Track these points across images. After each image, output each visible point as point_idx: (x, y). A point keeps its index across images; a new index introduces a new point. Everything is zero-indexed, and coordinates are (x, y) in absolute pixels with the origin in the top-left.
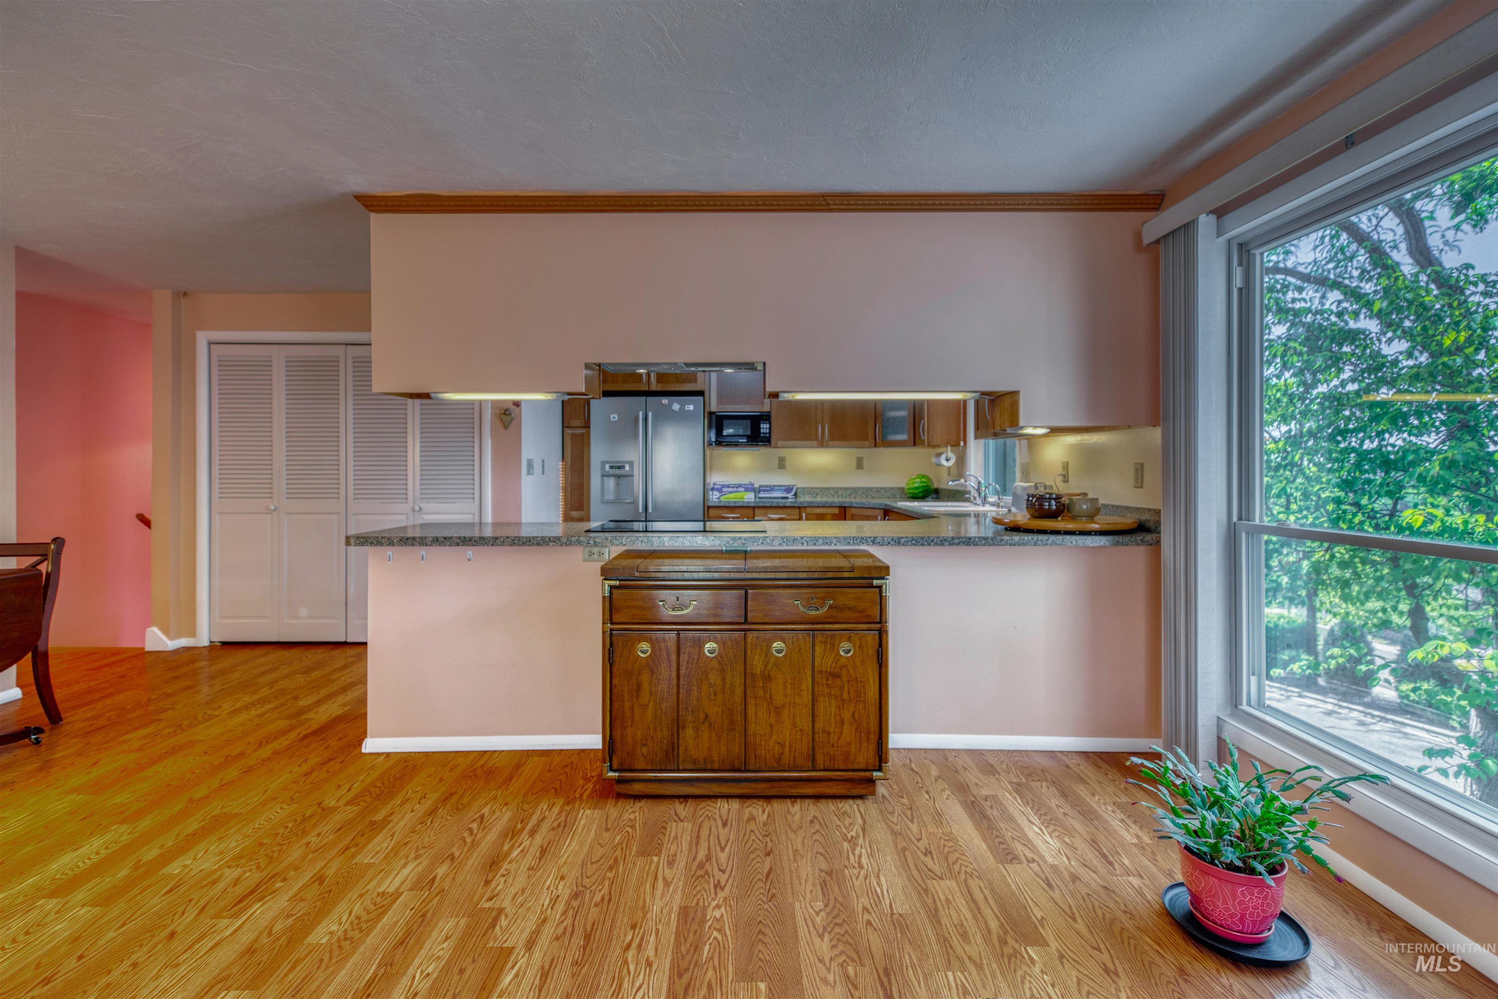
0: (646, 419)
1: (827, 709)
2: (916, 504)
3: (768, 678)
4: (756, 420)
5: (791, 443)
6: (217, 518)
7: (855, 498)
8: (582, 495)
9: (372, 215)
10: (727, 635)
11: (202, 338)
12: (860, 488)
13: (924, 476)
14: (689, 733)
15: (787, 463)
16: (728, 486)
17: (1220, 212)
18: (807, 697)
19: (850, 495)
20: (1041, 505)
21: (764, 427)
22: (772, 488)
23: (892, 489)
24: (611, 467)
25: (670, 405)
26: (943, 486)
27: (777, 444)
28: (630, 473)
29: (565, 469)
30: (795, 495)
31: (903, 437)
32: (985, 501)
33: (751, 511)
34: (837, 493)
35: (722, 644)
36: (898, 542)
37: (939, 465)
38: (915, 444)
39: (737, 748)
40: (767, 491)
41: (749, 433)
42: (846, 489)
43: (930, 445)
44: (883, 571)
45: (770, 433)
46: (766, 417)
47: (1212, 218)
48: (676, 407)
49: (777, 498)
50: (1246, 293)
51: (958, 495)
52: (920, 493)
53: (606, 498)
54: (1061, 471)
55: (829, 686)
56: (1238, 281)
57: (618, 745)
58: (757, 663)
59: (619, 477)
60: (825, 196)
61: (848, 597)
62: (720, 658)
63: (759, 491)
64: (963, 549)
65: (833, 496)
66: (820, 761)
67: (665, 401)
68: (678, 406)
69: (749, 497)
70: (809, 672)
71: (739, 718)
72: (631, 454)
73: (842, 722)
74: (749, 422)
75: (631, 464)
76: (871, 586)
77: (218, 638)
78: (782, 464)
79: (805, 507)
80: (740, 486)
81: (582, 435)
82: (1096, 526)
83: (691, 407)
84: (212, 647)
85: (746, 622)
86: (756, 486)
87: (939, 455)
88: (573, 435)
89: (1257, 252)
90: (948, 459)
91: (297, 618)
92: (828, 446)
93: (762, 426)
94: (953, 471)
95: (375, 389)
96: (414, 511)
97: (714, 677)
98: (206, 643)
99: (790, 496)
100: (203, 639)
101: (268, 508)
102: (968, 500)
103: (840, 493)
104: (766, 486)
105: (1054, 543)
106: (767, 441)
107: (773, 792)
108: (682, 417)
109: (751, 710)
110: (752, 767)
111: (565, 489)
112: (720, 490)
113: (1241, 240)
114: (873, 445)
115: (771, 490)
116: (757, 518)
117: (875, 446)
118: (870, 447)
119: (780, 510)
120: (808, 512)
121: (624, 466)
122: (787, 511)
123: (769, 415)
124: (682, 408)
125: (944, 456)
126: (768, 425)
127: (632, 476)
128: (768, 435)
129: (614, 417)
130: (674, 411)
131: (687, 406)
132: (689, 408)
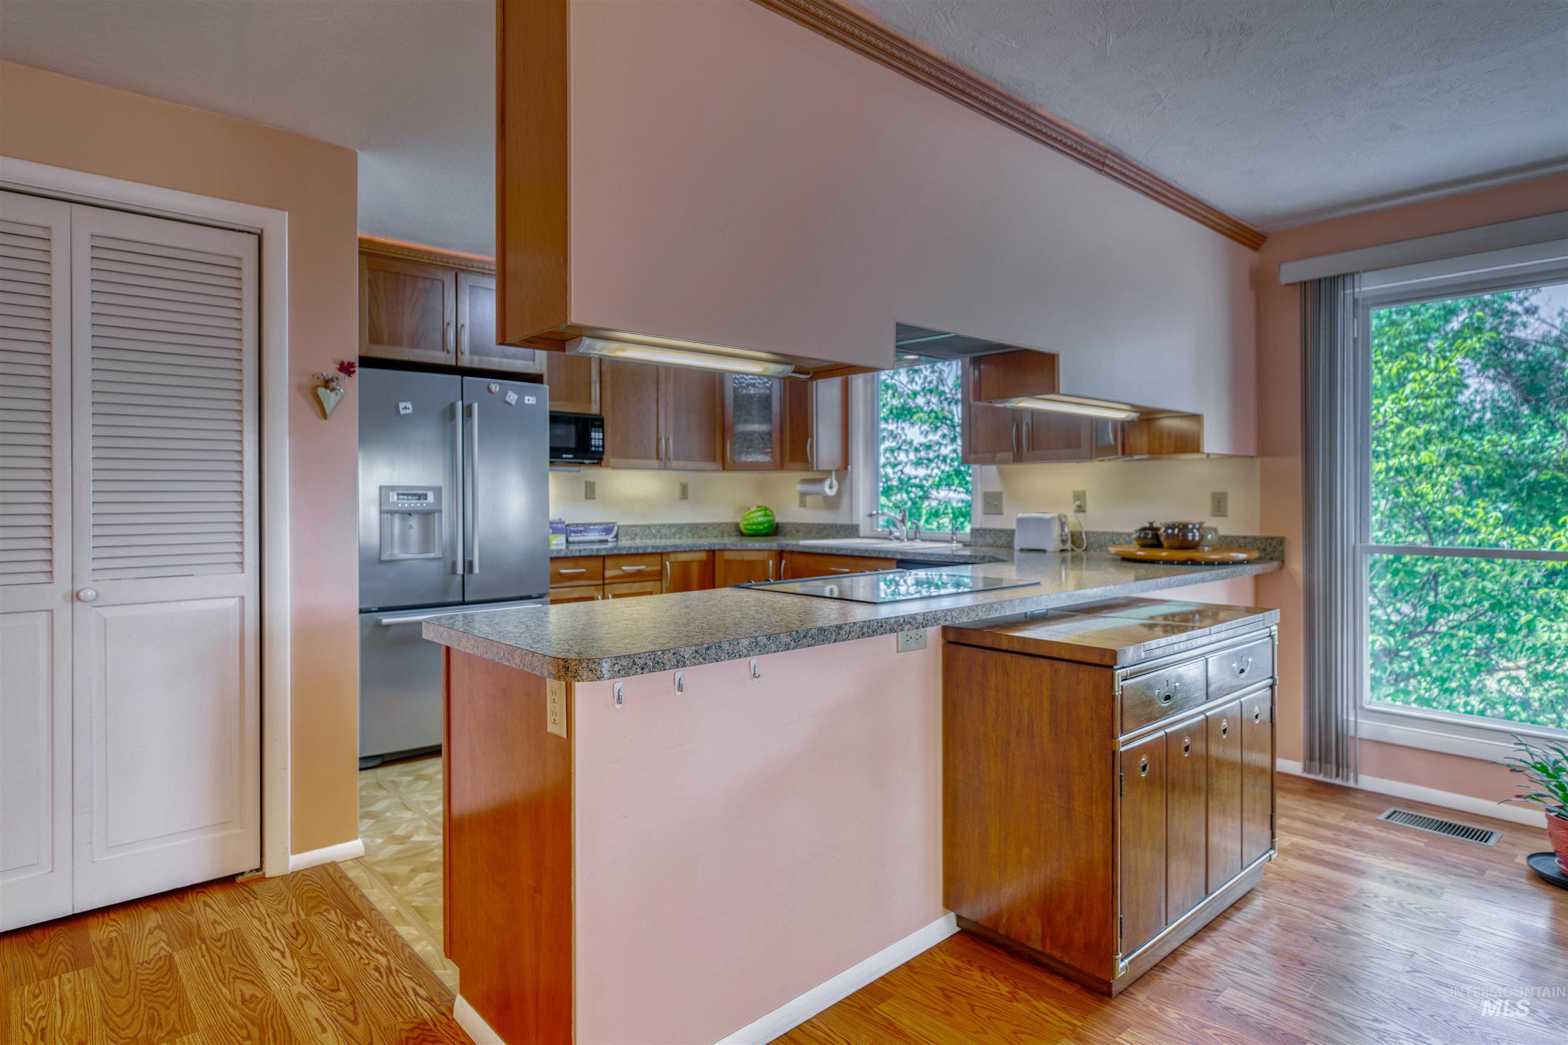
4: (588, 426)
7: (680, 538)
12: (685, 525)
13: (764, 507)
15: (598, 491)
19: (674, 534)
21: (596, 437)
22: (585, 528)
23: (720, 524)
24: (400, 497)
25: (504, 394)
27: (608, 462)
28: (437, 508)
30: (616, 536)
31: (762, 458)
33: (599, 563)
34: (659, 531)
38: (781, 468)
40: (580, 532)
41: (574, 445)
42: (670, 526)
45: (603, 446)
46: (598, 421)
48: (512, 400)
49: (593, 542)
52: (765, 528)
59: (414, 514)
63: (570, 533)
65: (655, 537)
67: (495, 386)
68: (516, 397)
69: (558, 543)
74: (578, 427)
75: (437, 491)
78: (590, 492)
79: (668, 553)
83: (531, 402)
86: (569, 526)
90: (832, 487)
93: (593, 435)
96: (74, 600)
99: (609, 538)
103: (663, 532)
104: (577, 525)
106: (597, 458)
114: (721, 468)
115: (585, 531)
116: (608, 573)
117: (724, 469)
118: (716, 470)
119: (638, 559)
120: (672, 560)
121: (426, 495)
122: (647, 559)
123: (602, 420)
124: (520, 400)
125: (827, 483)
126: (601, 434)
127: (440, 511)
128: (601, 449)
129: (406, 408)
130: (510, 404)
131: (527, 398)
132: (530, 400)
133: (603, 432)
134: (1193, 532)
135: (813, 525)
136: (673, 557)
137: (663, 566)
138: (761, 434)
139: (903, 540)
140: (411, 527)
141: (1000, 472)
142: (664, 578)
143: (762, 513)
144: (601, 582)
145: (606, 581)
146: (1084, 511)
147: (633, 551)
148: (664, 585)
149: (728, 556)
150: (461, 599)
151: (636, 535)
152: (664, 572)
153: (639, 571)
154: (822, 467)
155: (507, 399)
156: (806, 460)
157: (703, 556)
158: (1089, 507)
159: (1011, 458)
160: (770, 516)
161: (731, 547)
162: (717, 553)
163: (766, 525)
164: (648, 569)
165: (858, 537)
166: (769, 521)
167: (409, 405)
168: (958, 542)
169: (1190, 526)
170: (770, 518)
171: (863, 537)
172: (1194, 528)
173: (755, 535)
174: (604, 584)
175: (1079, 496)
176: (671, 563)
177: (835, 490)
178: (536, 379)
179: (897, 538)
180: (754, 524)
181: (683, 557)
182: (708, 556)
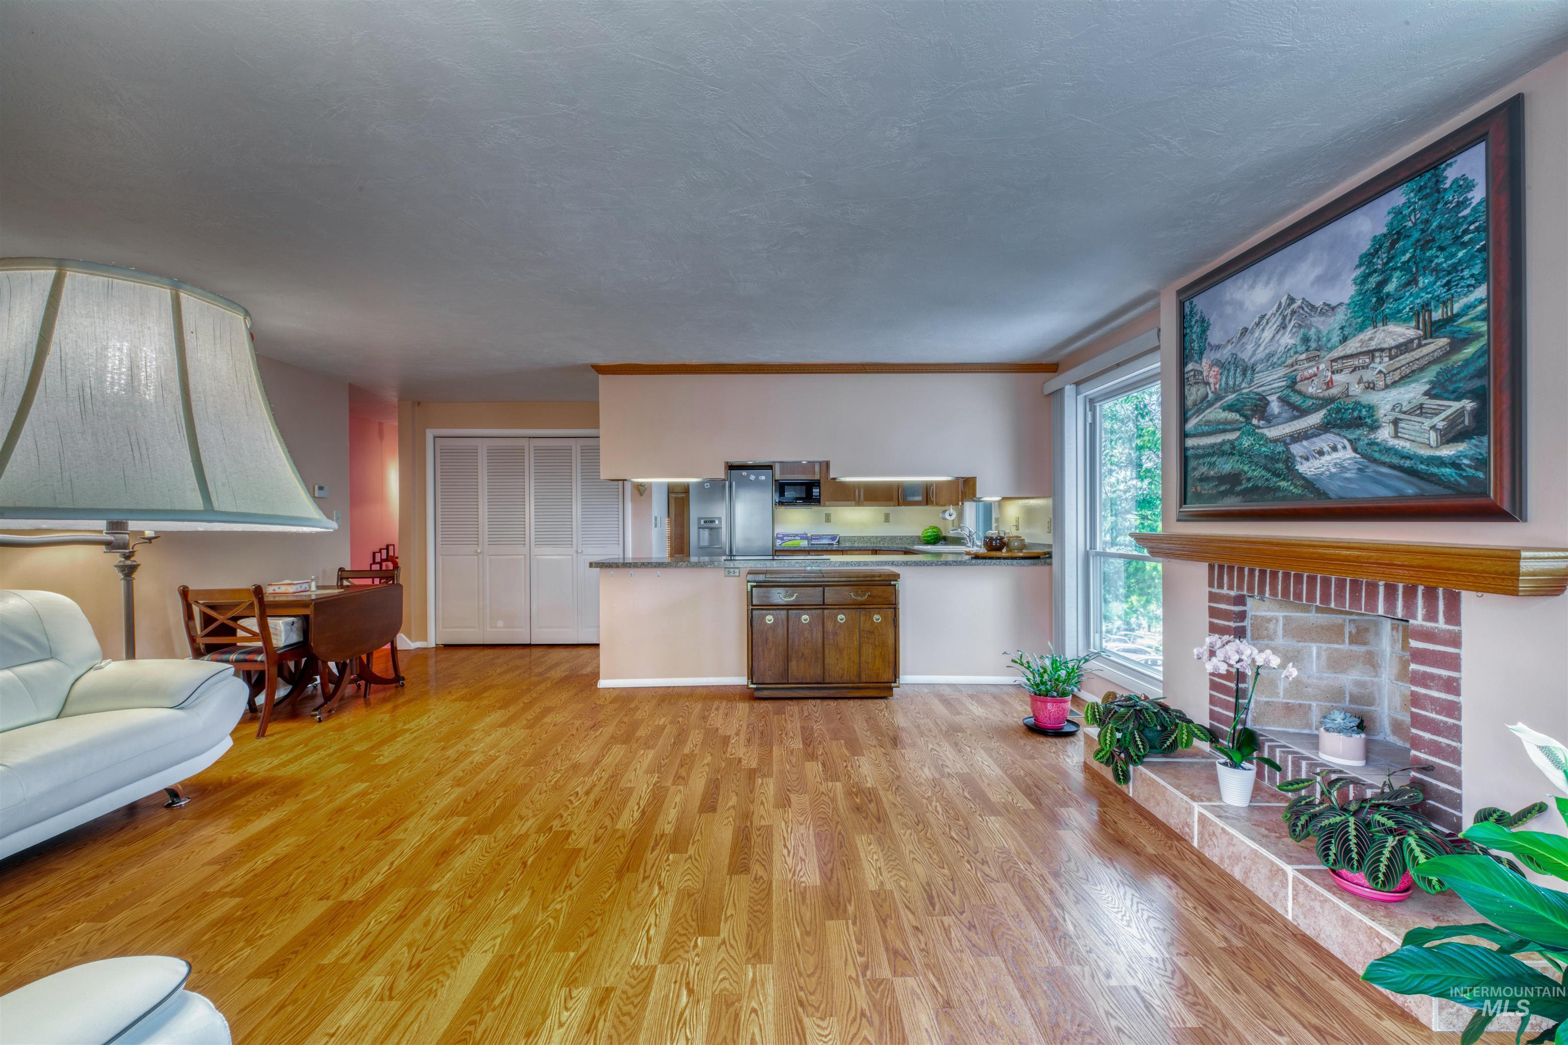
0: (730, 486)
1: (868, 650)
2: (929, 547)
3: (835, 634)
4: (809, 486)
5: (836, 503)
6: (440, 558)
8: (682, 542)
9: (600, 376)
10: (814, 611)
11: (430, 434)
12: (887, 537)
13: (935, 527)
14: (793, 664)
15: (833, 518)
16: (788, 535)
17: (1077, 384)
18: (856, 643)
19: (880, 542)
20: (991, 543)
21: (816, 491)
22: (820, 537)
23: (911, 537)
24: (705, 522)
25: (748, 476)
26: (948, 535)
29: (670, 524)
30: (838, 542)
31: (919, 498)
32: (973, 544)
34: (869, 540)
35: (811, 616)
36: (906, 564)
37: (945, 519)
38: (927, 504)
39: (819, 671)
40: (817, 539)
41: (804, 496)
42: (877, 537)
43: (937, 504)
44: (896, 577)
46: (817, 483)
47: (1074, 387)
48: (752, 477)
49: (825, 544)
50: (1093, 425)
51: (958, 541)
52: (932, 539)
53: (702, 544)
54: (1015, 523)
55: (868, 638)
56: (1089, 420)
57: (755, 670)
58: (829, 626)
59: (711, 529)
60: (864, 365)
61: (877, 591)
62: (810, 624)
63: (812, 539)
64: (944, 567)
65: (867, 543)
66: (864, 679)
67: (744, 473)
68: (754, 477)
69: (804, 544)
70: (857, 631)
71: (820, 655)
72: (719, 511)
73: (875, 657)
74: (804, 487)
75: (720, 519)
76: (891, 585)
77: (440, 642)
78: (828, 519)
80: (797, 535)
81: (683, 498)
82: (1021, 554)
83: (763, 478)
84: (437, 648)
85: (824, 604)
86: (809, 535)
87: (944, 512)
88: (676, 498)
89: (1097, 405)
90: (951, 513)
91: (496, 627)
92: (863, 506)
93: (813, 490)
94: (956, 523)
95: (602, 477)
96: (577, 552)
97: (806, 634)
98: (434, 645)
99: (834, 542)
100: (431, 643)
101: (476, 551)
102: (964, 544)
103: (872, 540)
104: (816, 536)
105: (995, 564)
106: (817, 501)
107: (839, 695)
108: (757, 484)
109: (827, 651)
110: (827, 681)
111: (670, 538)
112: (782, 539)
113: (1091, 397)
117: (899, 505)
123: (819, 482)
124: (757, 478)
129: (707, 486)
131: (761, 477)
133: (820, 489)
155: (750, 478)
160: (937, 531)
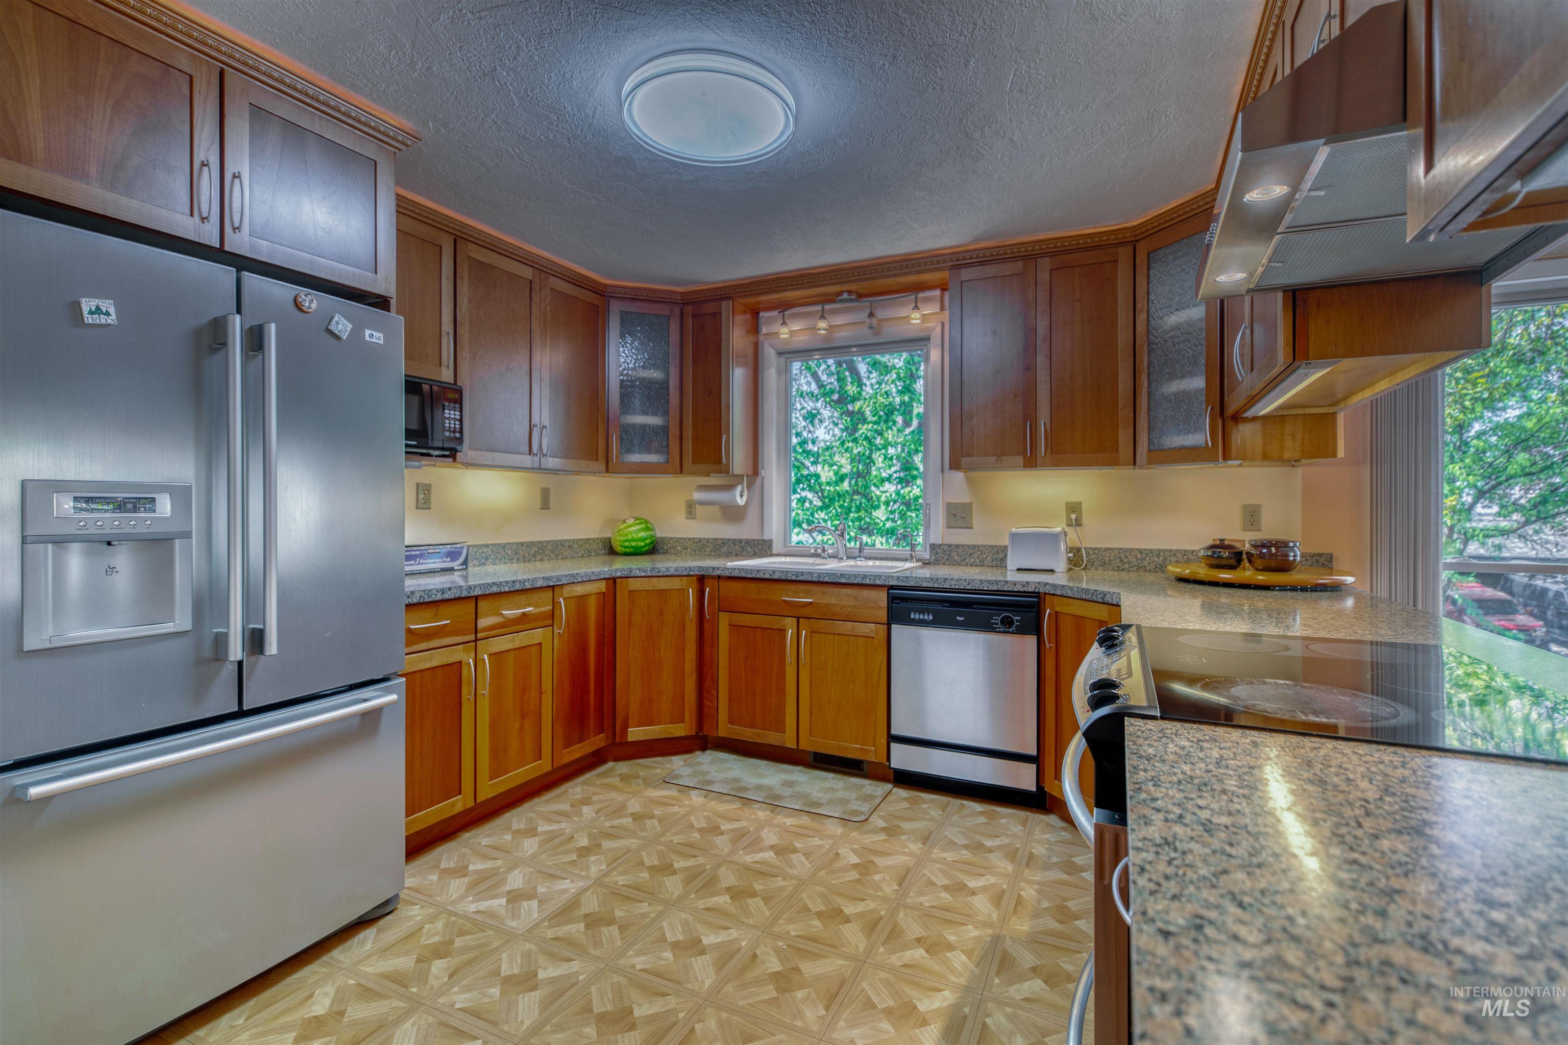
12: (548, 542)
21: (450, 416)
22: (420, 552)
23: (587, 541)
27: (467, 456)
28: (180, 528)
30: (465, 562)
33: (463, 609)
34: (516, 552)
42: (530, 545)
45: (460, 432)
49: (432, 572)
78: (423, 498)
79: (562, 586)
93: (445, 413)
99: (456, 564)
103: (521, 553)
106: (448, 448)
114: (604, 470)
115: (421, 556)
116: (483, 623)
117: (607, 471)
118: (600, 472)
119: (523, 598)
120: (565, 596)
121: (153, 500)
122: (536, 596)
123: (460, 391)
124: (357, 332)
125: (739, 489)
126: (458, 413)
127: (187, 535)
128: (458, 435)
129: (98, 310)
130: (337, 337)
131: (368, 332)
132: (373, 336)
133: (461, 412)
134: (1293, 551)
135: (708, 540)
136: (567, 592)
137: (555, 604)
138: (654, 429)
139: (842, 559)
140: (111, 570)
141: (969, 481)
142: (556, 621)
143: (643, 526)
144: (472, 637)
145: (480, 635)
146: (1080, 525)
147: (518, 586)
148: (556, 631)
149: (634, 585)
150: (235, 708)
151: (487, 558)
152: (557, 613)
153: (524, 614)
154: (736, 472)
155: (332, 327)
156: (720, 461)
157: (602, 587)
158: (1085, 519)
159: (1021, 462)
160: (652, 530)
161: (638, 573)
162: (618, 581)
163: (648, 541)
164: (538, 610)
165: (772, 555)
166: (652, 536)
167: (107, 305)
168: (918, 560)
169: (1291, 544)
170: (652, 533)
171: (777, 555)
172: (1295, 546)
173: (635, 553)
174: (476, 640)
175: (1074, 508)
176: (564, 599)
177: (745, 498)
178: (381, 303)
179: (832, 556)
180: (633, 540)
181: (579, 590)
182: (607, 586)
